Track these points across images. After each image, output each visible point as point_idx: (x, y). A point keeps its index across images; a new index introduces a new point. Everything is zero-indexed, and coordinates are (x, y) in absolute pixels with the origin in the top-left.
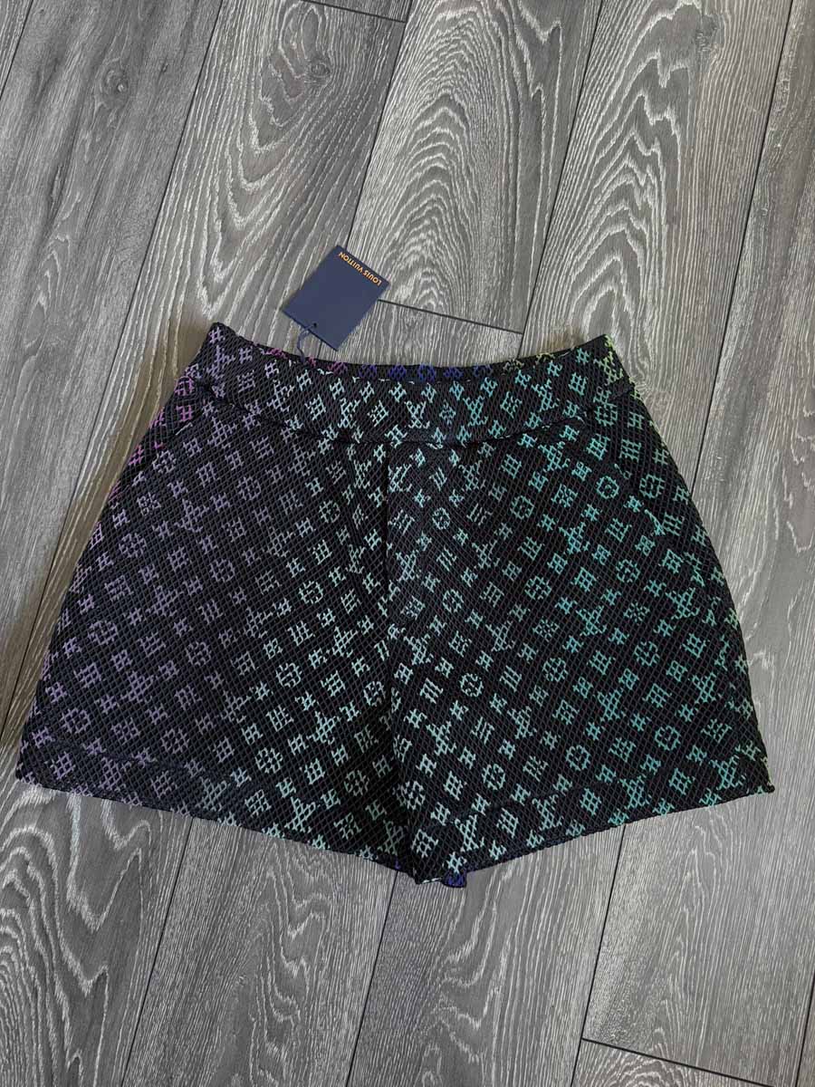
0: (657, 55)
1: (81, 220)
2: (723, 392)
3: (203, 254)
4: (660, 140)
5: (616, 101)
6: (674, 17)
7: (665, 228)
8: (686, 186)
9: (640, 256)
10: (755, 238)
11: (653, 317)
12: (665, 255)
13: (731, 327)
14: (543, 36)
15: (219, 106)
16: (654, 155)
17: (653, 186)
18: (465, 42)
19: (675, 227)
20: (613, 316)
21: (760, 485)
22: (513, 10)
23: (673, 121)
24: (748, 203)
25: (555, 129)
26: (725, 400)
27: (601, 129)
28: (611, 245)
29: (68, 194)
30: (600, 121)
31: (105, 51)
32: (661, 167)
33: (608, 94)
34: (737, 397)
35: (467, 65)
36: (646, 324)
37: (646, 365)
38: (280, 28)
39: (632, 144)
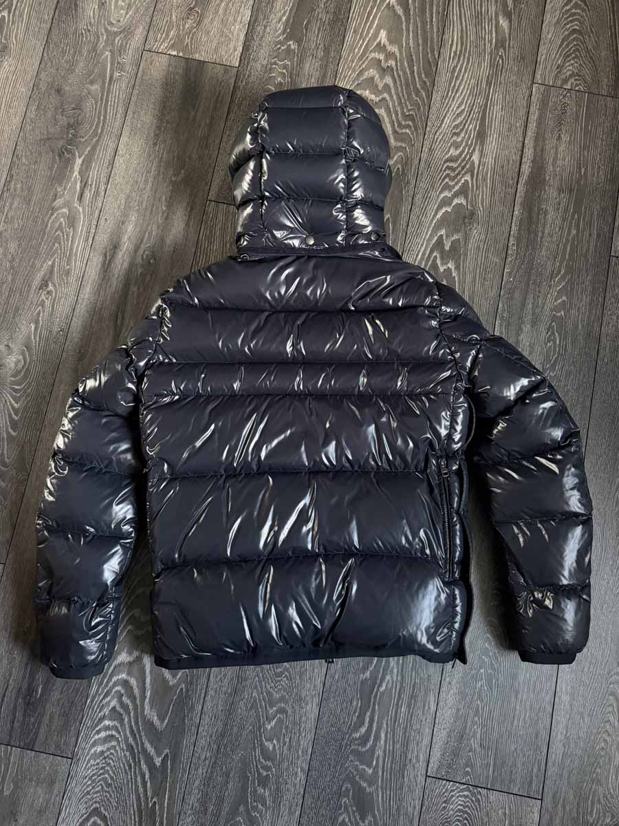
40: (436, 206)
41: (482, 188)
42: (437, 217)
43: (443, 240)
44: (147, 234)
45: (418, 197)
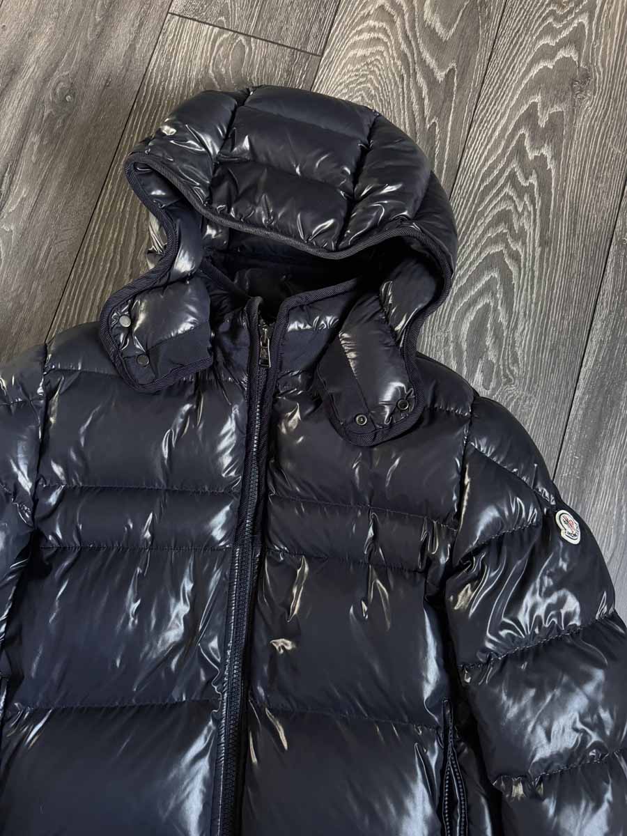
0: (537, 99)
1: (26, 212)
2: (582, 399)
3: (131, 250)
4: (537, 172)
5: (501, 136)
6: (554, 66)
7: (538, 250)
8: (558, 215)
9: (515, 274)
10: (616, 263)
11: (524, 329)
12: (537, 274)
13: (592, 341)
14: (440, 75)
15: (154, 119)
16: (531, 185)
17: (529, 212)
18: (372, 77)
19: (547, 250)
20: (489, 325)
21: (611, 483)
22: (415, 51)
23: (549, 156)
24: (611, 233)
25: (446, 158)
26: (583, 406)
27: (486, 160)
28: (491, 262)
29: (15, 189)
30: (486, 153)
31: (57, 66)
32: (536, 196)
33: (494, 130)
34: (594, 404)
35: (372, 97)
36: (517, 334)
37: (516, 371)
38: (211, 55)
39: (512, 176)
40: (530, 58)
41: (606, 37)
42: (530, 75)
43: (537, 111)
44: (66, 56)
45: (503, 41)
